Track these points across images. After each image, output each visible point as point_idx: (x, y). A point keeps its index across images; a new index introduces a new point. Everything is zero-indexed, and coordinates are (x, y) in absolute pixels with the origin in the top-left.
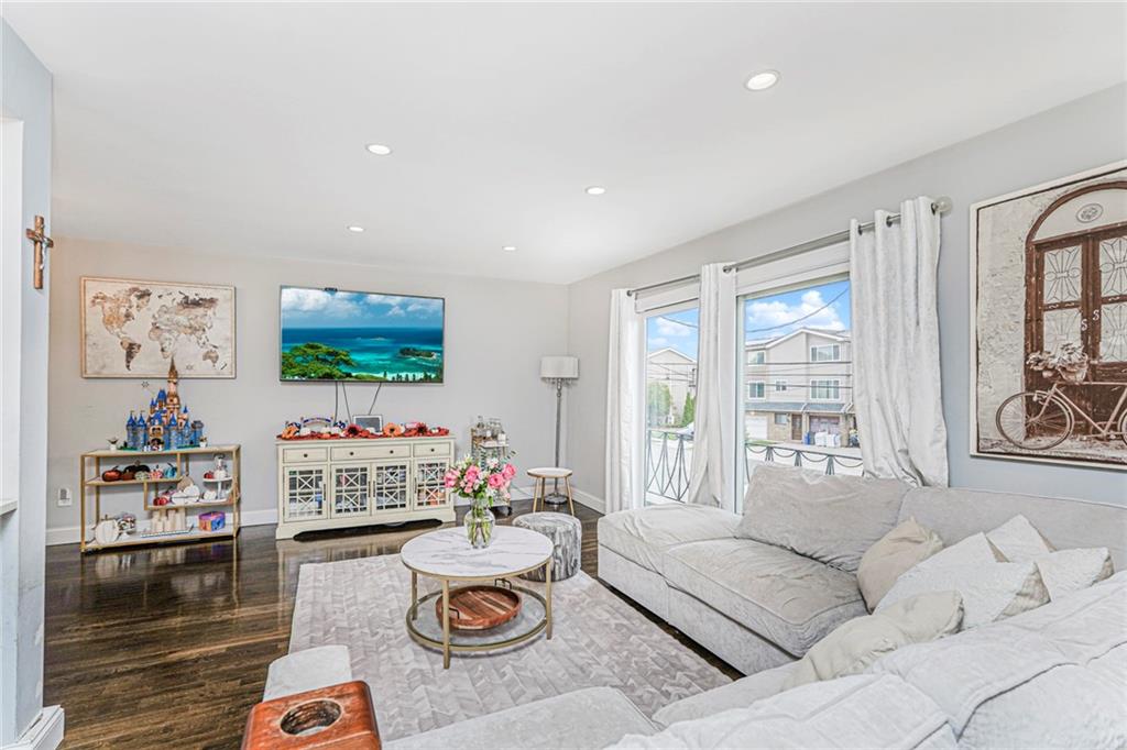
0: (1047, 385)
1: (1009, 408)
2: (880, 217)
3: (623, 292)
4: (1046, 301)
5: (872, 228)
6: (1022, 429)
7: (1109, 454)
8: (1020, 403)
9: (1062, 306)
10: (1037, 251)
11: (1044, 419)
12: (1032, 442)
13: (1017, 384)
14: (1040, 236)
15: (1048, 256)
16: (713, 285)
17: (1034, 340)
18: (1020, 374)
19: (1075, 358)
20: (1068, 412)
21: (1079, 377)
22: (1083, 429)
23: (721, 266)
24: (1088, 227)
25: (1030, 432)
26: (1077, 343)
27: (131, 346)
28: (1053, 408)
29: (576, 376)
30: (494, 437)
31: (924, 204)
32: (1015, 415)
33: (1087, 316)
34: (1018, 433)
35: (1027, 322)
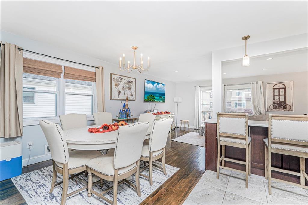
0: (275, 103)
1: (271, 106)
4: (275, 94)
6: (272, 108)
7: (281, 110)
8: (272, 106)
9: (277, 95)
10: (274, 89)
11: (275, 107)
12: (274, 109)
13: (272, 104)
14: (274, 88)
15: (275, 90)
17: (274, 99)
18: (272, 102)
19: (278, 101)
21: (278, 103)
22: (279, 108)
24: (279, 88)
25: (273, 108)
26: (278, 99)
27: (119, 91)
28: (276, 106)
31: (261, 82)
32: (272, 107)
33: (279, 96)
34: (272, 109)
35: (273, 97)
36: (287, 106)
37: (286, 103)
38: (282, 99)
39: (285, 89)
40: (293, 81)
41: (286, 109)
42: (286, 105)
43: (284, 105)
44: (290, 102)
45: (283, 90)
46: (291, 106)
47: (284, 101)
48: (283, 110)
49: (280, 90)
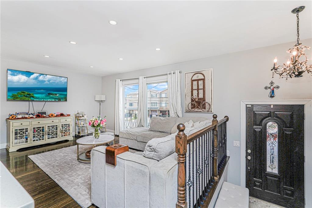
0: (193, 101)
1: (189, 105)
2: (172, 72)
3: (119, 80)
4: (193, 89)
5: (171, 74)
6: (191, 108)
7: (200, 111)
8: (190, 104)
9: (195, 90)
11: (193, 106)
12: (192, 110)
13: (190, 102)
14: (193, 79)
15: (194, 82)
16: (142, 81)
17: (192, 95)
18: (191, 99)
19: (197, 97)
20: (196, 105)
21: (197, 100)
22: (197, 107)
23: (143, 77)
24: (198, 79)
25: (192, 108)
26: (197, 95)
28: (194, 104)
29: (105, 100)
30: (83, 116)
31: (178, 71)
33: (198, 91)
34: (190, 108)
35: (191, 92)
36: (207, 104)
37: (205, 101)
38: (201, 96)
39: (204, 80)
40: (212, 69)
41: (205, 109)
42: (205, 104)
43: (203, 103)
44: (209, 99)
45: (202, 81)
46: (210, 105)
47: (202, 97)
48: (202, 111)
49: (199, 81)
